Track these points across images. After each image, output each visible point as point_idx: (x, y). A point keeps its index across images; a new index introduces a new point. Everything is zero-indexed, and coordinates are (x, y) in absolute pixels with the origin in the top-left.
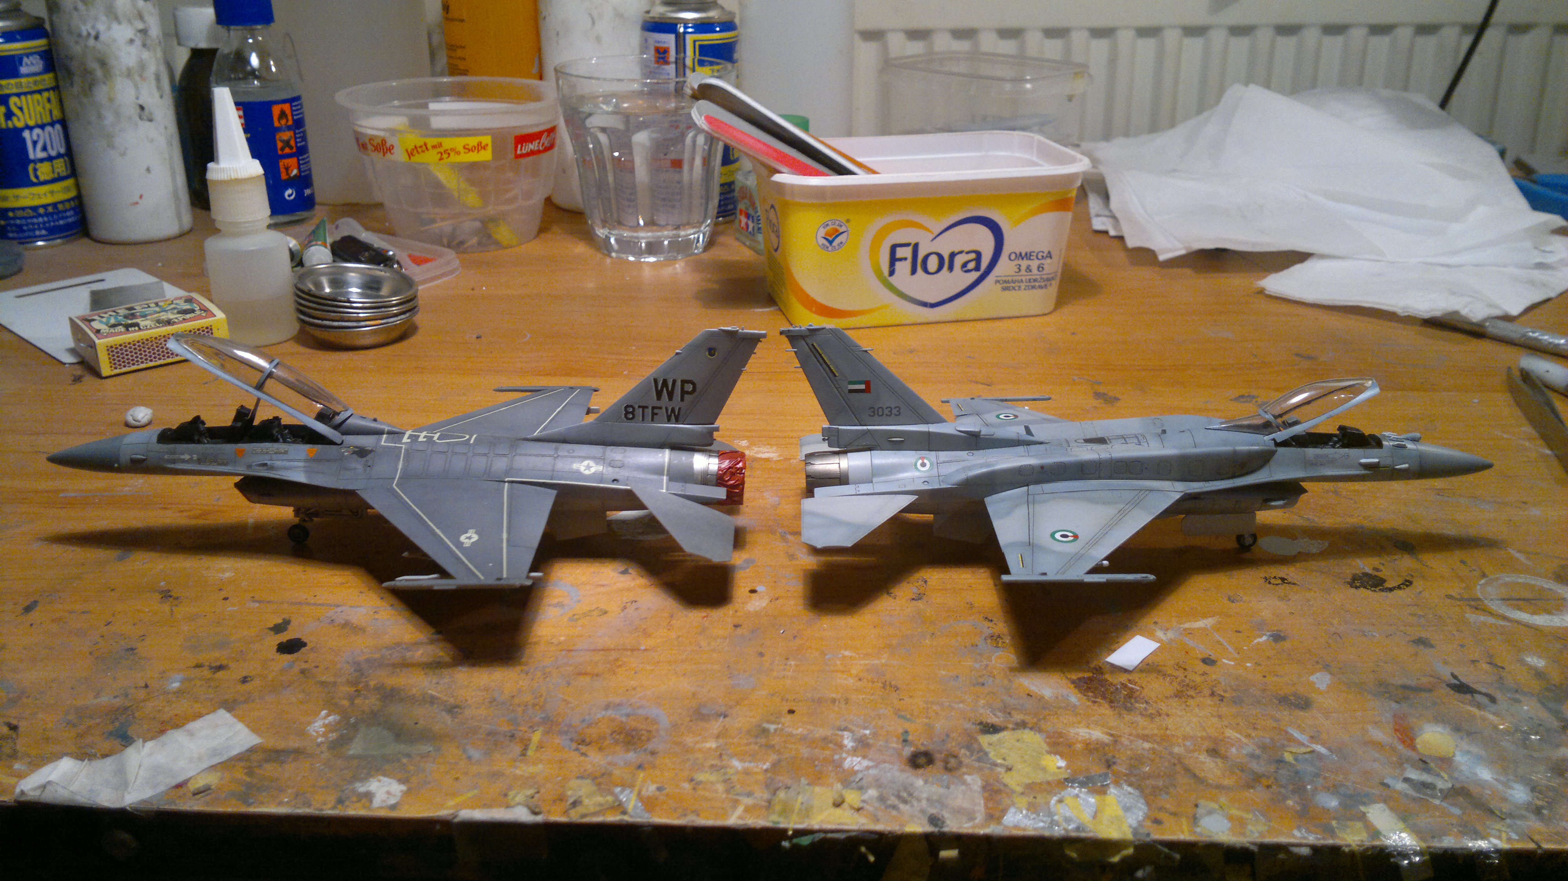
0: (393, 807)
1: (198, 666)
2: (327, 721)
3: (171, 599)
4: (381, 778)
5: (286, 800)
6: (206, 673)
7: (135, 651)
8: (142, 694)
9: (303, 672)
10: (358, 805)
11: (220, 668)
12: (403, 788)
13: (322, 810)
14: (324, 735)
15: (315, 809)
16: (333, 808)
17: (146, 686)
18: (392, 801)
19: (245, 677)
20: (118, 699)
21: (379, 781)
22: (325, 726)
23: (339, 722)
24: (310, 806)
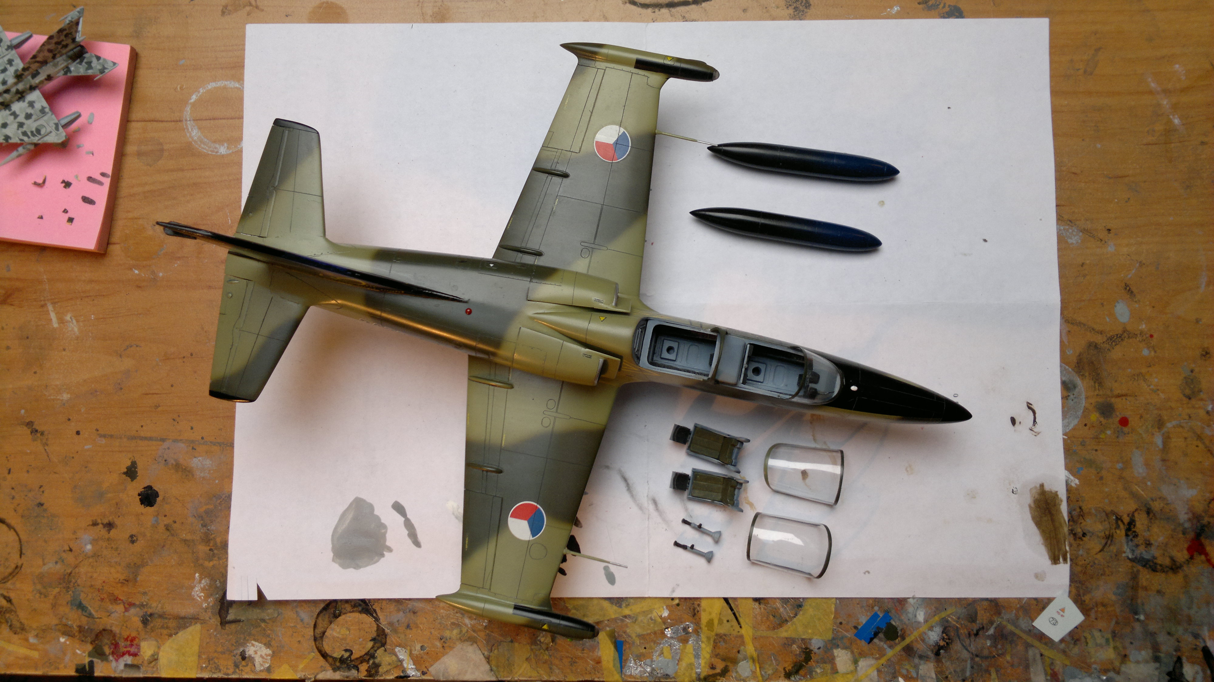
0: (269, 670)
1: (95, 524)
2: (202, 586)
3: (39, 435)
4: (253, 642)
5: (204, 665)
6: (103, 532)
7: (44, 507)
8: (70, 558)
9: (167, 528)
10: (248, 669)
11: (110, 526)
12: (269, 652)
13: (228, 674)
14: (206, 600)
15: (224, 674)
16: (234, 673)
17: (71, 550)
18: (267, 665)
19: (132, 536)
20: (58, 566)
21: (253, 645)
22: (203, 590)
23: (210, 586)
24: (220, 671)
